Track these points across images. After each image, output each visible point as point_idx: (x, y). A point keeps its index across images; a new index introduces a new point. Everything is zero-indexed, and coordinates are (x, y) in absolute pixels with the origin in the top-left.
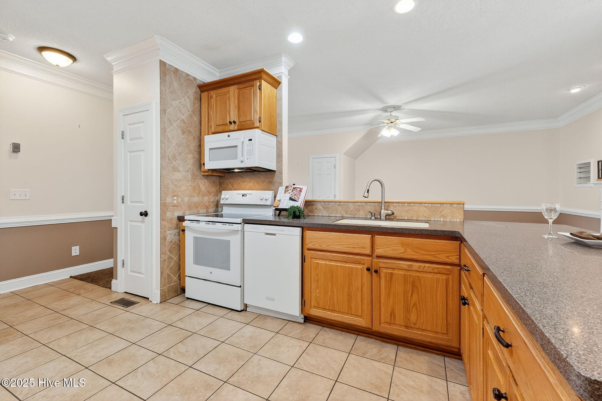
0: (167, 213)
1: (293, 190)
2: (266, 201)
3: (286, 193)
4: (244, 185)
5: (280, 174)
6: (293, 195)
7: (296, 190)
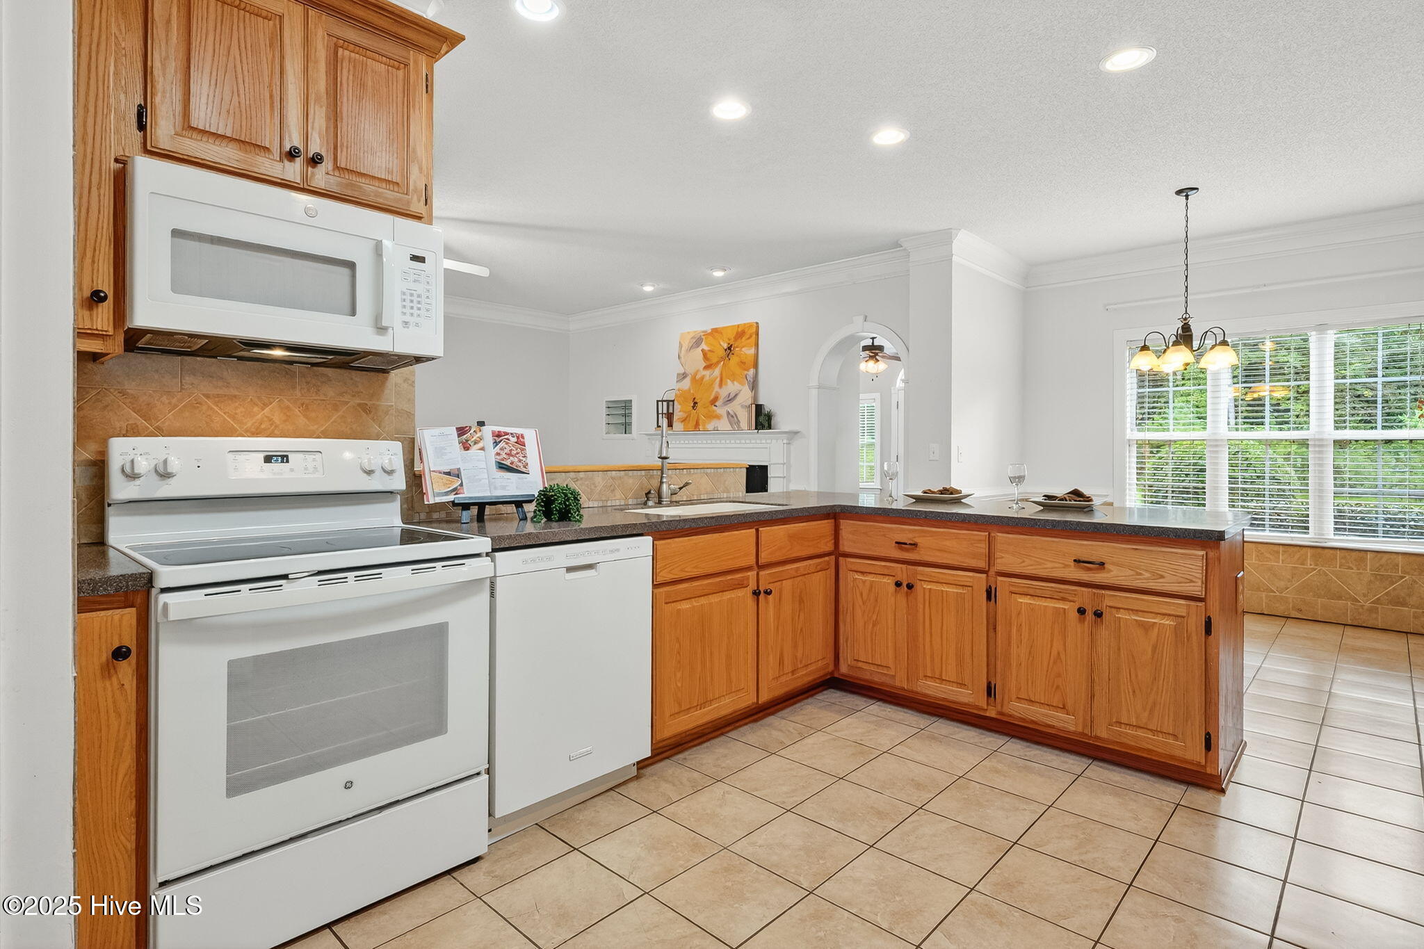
1: (498, 440)
2: (390, 477)
3: (474, 450)
4: (224, 413)
5: (405, 385)
6: (505, 456)
7: (507, 439)
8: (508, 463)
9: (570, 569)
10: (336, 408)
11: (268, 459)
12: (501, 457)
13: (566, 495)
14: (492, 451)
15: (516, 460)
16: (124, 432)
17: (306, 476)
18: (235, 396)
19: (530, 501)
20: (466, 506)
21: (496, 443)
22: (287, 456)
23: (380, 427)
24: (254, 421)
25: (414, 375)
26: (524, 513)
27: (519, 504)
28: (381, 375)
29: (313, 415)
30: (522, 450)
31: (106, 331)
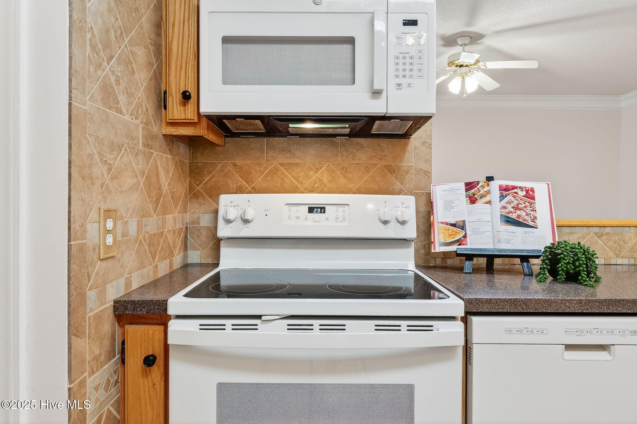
0: (88, 293)
1: (505, 193)
2: (403, 227)
3: (480, 204)
4: (292, 177)
5: (424, 148)
6: (512, 210)
7: (515, 193)
8: (514, 216)
9: (569, 347)
10: (367, 169)
11: (311, 210)
12: (507, 210)
13: (576, 255)
14: (497, 204)
15: (523, 214)
16: (235, 191)
17: (337, 224)
18: (298, 164)
19: (538, 257)
20: (470, 257)
21: (502, 197)
22: (324, 208)
23: (402, 184)
24: (310, 181)
25: (431, 139)
26: (529, 268)
27: (525, 259)
28: (403, 141)
29: (350, 175)
30: (531, 204)
31: (193, 120)
